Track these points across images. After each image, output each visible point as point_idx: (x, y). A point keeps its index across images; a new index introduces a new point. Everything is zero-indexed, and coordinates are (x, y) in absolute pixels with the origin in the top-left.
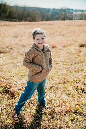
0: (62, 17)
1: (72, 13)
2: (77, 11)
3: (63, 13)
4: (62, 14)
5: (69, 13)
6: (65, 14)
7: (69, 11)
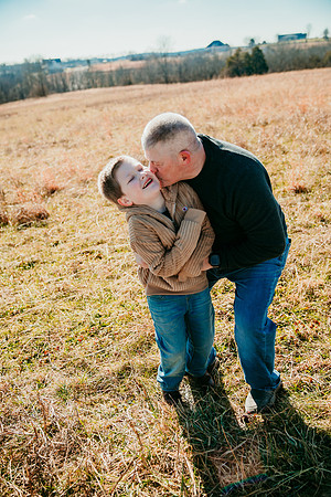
0: (36, 87)
1: (61, 70)
2: (72, 63)
3: (36, 75)
4: (32, 77)
5: (52, 72)
6: (40, 76)
7: (52, 68)
